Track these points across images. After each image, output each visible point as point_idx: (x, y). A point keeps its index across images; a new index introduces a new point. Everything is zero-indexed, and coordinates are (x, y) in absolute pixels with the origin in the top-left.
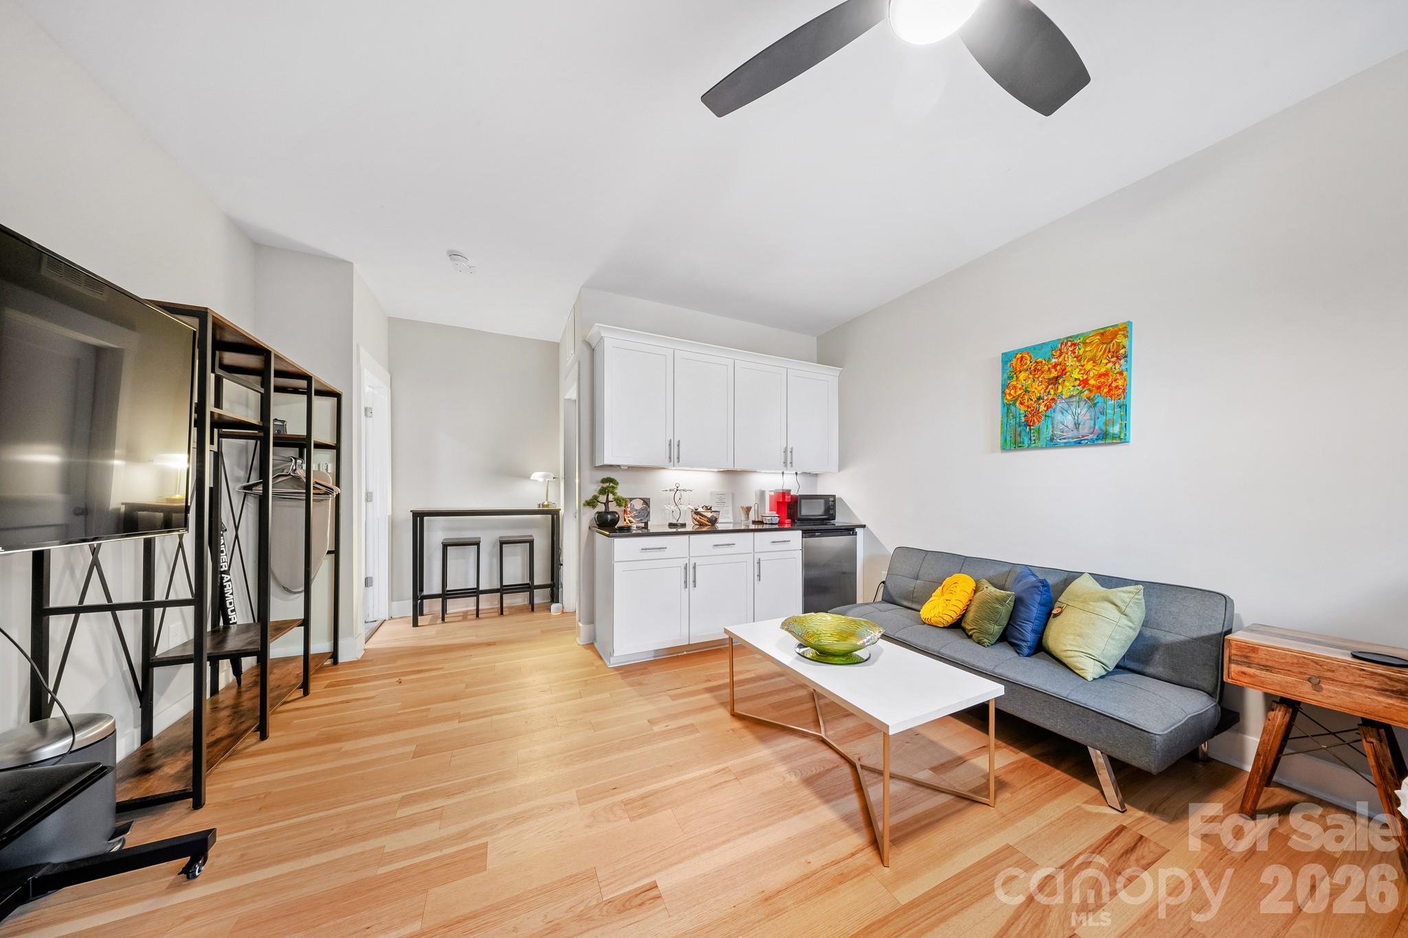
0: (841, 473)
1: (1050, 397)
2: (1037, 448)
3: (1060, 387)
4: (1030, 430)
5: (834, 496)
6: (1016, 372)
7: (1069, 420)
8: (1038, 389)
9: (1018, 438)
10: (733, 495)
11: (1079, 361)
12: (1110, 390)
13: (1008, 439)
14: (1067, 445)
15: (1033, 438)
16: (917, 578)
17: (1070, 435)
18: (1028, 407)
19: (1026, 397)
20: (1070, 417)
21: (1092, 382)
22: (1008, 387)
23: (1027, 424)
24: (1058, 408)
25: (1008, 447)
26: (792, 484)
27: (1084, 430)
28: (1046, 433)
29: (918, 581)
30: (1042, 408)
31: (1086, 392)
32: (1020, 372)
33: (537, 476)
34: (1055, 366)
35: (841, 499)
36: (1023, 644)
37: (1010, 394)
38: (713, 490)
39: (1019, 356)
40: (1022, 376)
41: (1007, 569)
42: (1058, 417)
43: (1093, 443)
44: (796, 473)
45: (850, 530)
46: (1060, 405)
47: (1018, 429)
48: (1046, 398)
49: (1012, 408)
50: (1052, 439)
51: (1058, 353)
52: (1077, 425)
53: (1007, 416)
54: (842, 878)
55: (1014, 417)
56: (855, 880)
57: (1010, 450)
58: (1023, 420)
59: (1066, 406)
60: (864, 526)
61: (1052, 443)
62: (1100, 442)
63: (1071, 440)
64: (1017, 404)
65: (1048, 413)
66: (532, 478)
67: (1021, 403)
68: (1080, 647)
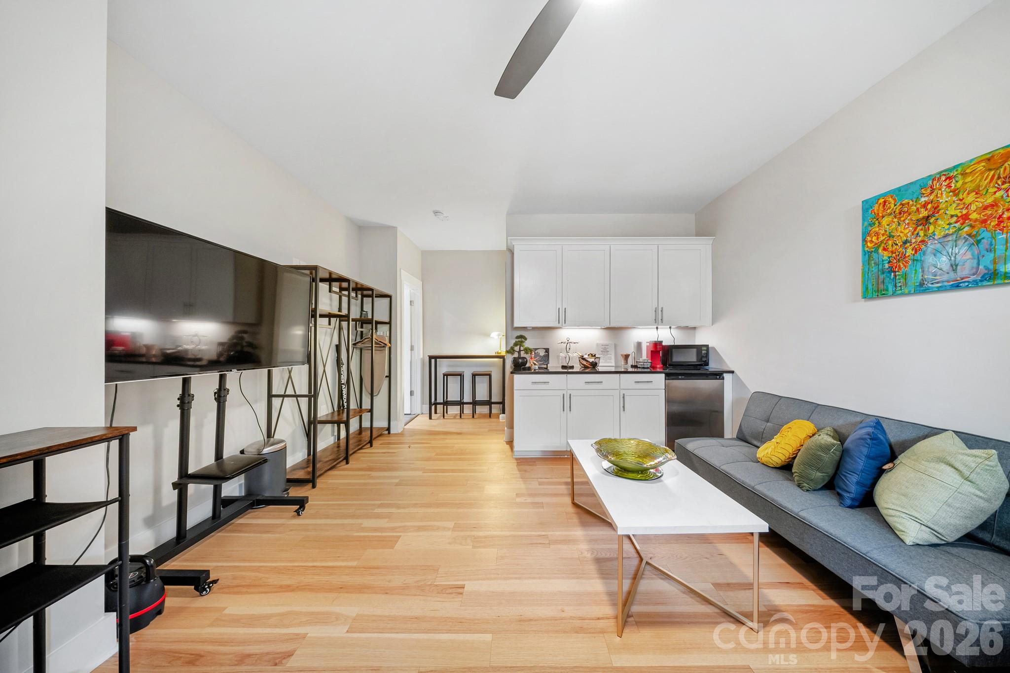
0: (713, 326)
1: (919, 239)
2: (903, 295)
3: (932, 228)
4: (895, 276)
5: (707, 346)
6: (878, 218)
7: (943, 262)
8: (905, 231)
9: (881, 287)
10: (616, 346)
11: (956, 195)
12: (1000, 222)
13: (870, 287)
14: (940, 290)
15: (899, 285)
16: (768, 421)
17: (945, 277)
18: (892, 252)
19: (890, 242)
20: (944, 259)
21: (974, 216)
22: (869, 234)
23: (892, 270)
24: (929, 250)
25: (870, 295)
26: (667, 336)
27: (965, 271)
28: (914, 279)
29: (769, 424)
30: (909, 252)
31: (967, 229)
32: (883, 217)
33: (494, 335)
34: (925, 206)
35: (714, 348)
36: (846, 495)
37: (871, 241)
38: (598, 342)
39: (881, 201)
40: (885, 221)
41: (859, 419)
42: (930, 259)
43: (976, 285)
44: (670, 328)
45: (718, 375)
46: (931, 246)
47: (881, 277)
48: (913, 241)
49: (874, 255)
50: (921, 284)
51: (929, 191)
52: (954, 267)
53: (869, 264)
54: (580, 630)
55: (877, 264)
56: (590, 635)
57: (872, 298)
58: (887, 266)
59: (939, 246)
60: (732, 372)
61: (922, 288)
62: (985, 283)
63: (946, 284)
64: (880, 250)
65: (918, 256)
66: (491, 336)
67: (885, 249)
68: (903, 507)
